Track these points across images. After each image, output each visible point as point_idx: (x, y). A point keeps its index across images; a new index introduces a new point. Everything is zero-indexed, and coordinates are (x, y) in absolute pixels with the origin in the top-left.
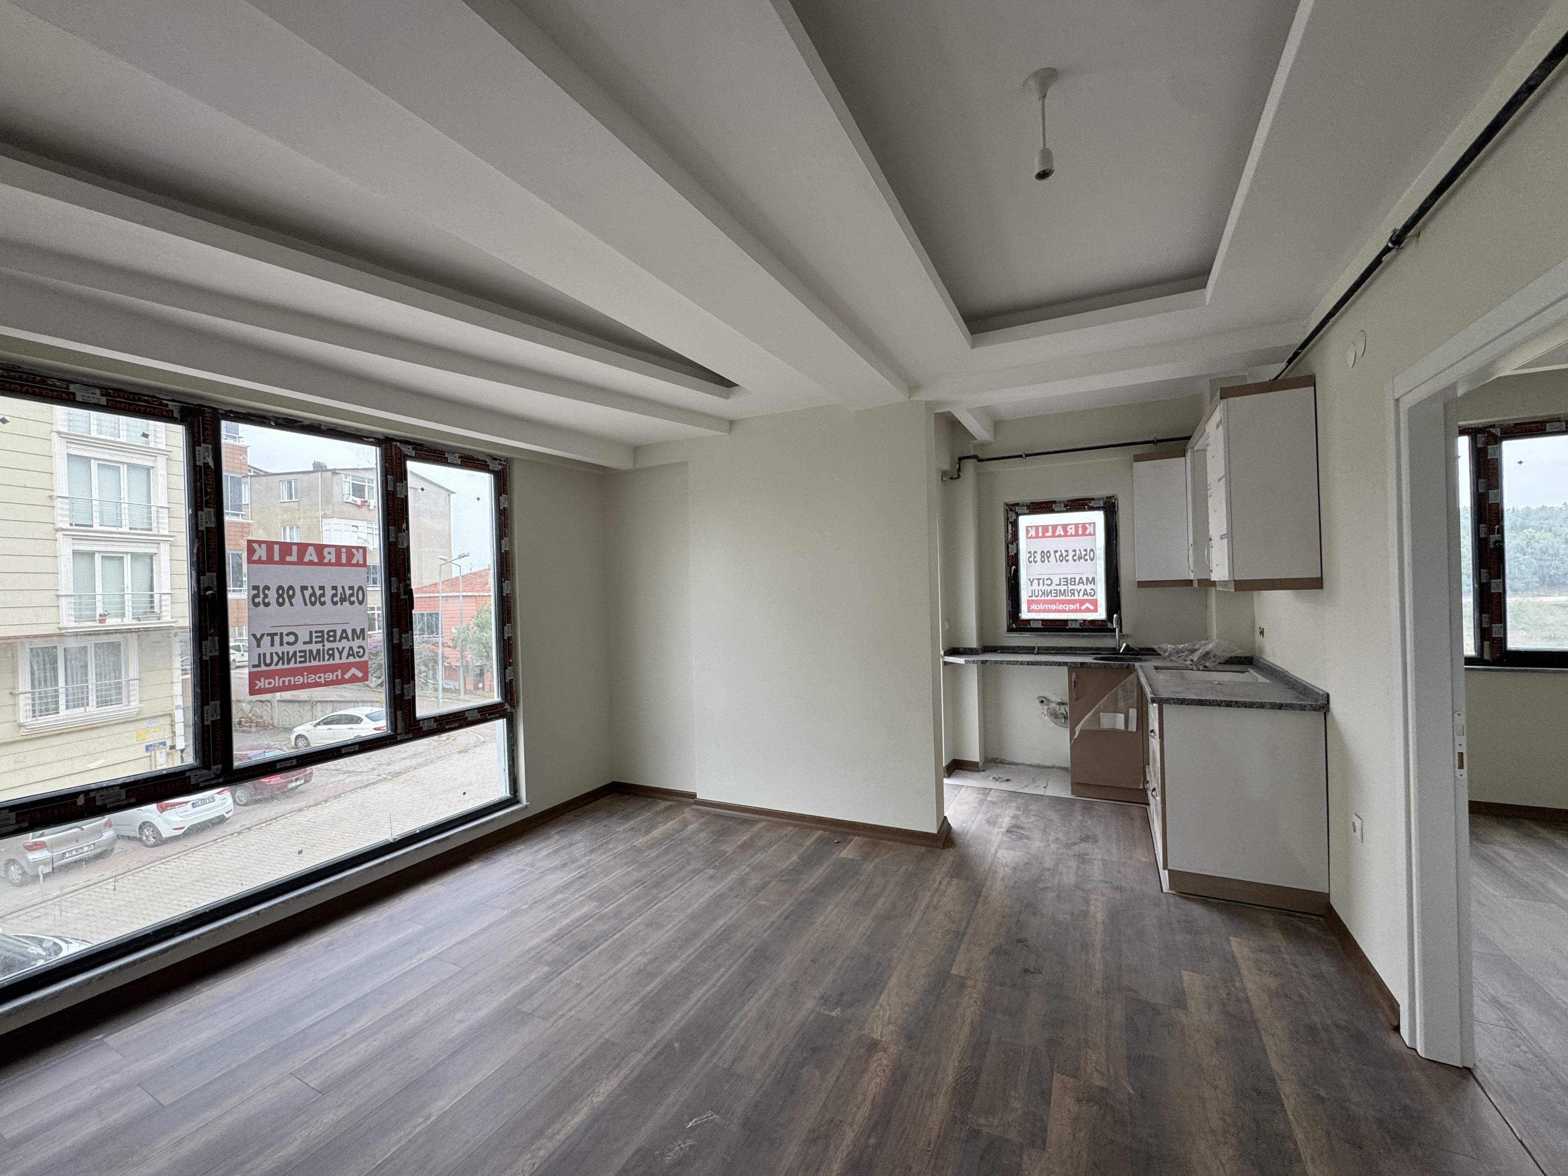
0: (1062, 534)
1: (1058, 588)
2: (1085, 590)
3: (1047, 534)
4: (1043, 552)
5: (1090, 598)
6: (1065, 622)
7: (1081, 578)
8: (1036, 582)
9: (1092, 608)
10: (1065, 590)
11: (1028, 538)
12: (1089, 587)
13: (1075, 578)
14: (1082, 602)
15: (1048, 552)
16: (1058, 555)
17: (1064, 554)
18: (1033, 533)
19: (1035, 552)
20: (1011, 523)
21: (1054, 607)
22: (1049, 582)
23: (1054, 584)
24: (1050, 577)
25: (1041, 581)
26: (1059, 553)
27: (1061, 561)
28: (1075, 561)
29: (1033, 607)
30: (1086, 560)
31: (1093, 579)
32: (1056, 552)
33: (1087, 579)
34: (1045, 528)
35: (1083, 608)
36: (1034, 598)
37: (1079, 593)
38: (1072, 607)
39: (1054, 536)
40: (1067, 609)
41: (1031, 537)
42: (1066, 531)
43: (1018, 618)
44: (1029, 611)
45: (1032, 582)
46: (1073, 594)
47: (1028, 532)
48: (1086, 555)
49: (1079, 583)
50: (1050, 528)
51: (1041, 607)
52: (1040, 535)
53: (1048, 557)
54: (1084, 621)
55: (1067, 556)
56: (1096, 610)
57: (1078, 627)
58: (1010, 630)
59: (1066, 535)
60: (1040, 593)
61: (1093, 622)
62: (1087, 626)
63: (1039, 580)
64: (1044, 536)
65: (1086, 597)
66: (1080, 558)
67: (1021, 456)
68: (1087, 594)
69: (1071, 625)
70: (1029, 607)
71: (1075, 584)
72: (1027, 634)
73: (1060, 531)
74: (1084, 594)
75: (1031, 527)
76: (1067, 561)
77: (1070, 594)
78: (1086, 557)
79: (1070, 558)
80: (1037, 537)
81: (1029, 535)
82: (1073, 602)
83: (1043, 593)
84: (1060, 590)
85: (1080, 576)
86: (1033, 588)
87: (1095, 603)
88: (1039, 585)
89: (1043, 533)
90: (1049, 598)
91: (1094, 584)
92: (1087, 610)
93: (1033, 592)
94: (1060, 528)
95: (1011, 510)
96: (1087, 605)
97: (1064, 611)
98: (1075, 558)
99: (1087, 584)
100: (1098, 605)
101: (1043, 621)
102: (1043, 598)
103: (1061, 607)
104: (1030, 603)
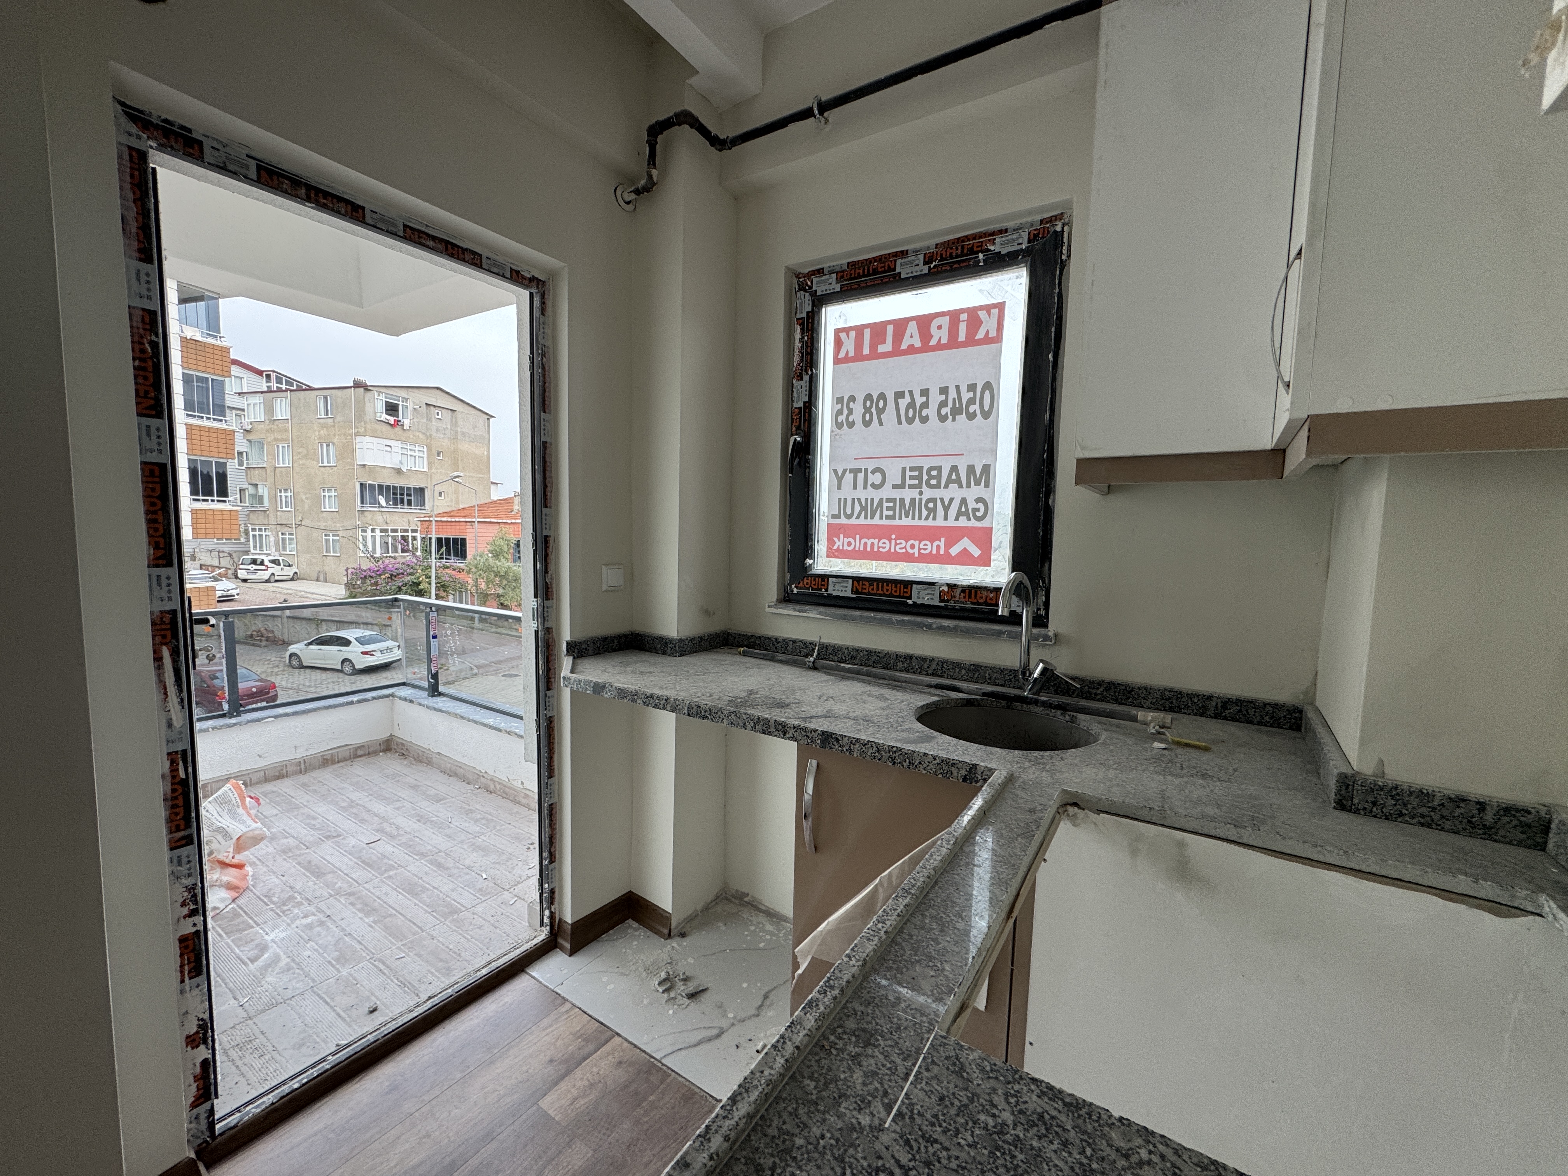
0: (918, 344)
1: (897, 494)
2: (964, 501)
3: (881, 349)
4: (869, 397)
5: (973, 523)
6: (907, 584)
7: (954, 469)
8: (849, 477)
9: (976, 552)
10: (913, 500)
11: (837, 361)
12: (973, 493)
13: (939, 469)
14: (953, 535)
15: (882, 396)
16: (904, 403)
17: (919, 400)
18: (849, 346)
19: (852, 399)
20: (801, 321)
21: (885, 546)
22: (877, 478)
23: (888, 485)
24: (883, 464)
25: (861, 476)
26: (907, 399)
27: (910, 421)
28: (943, 419)
29: (840, 543)
30: (971, 416)
31: (986, 469)
32: (899, 395)
33: (971, 469)
34: (878, 330)
35: (954, 551)
36: (843, 520)
37: (946, 509)
38: (929, 547)
39: (896, 352)
40: (916, 551)
41: (847, 360)
42: (925, 335)
43: (805, 569)
44: (832, 553)
45: (840, 479)
46: (934, 510)
47: (838, 343)
48: (971, 401)
49: (949, 481)
50: (890, 329)
51: (858, 544)
52: (866, 351)
53: (880, 411)
54: (952, 587)
55: (925, 405)
56: (985, 560)
57: (936, 602)
58: (786, 598)
59: (926, 348)
60: (857, 508)
61: (973, 591)
62: (959, 602)
63: (855, 472)
64: (875, 355)
65: (963, 522)
66: (956, 412)
67: (806, 114)
68: (966, 514)
69: (920, 597)
70: (830, 542)
71: (938, 486)
72: (813, 613)
73: (912, 337)
74: (959, 514)
75: (847, 330)
76: (924, 420)
77: (925, 513)
78: (972, 409)
79: (931, 411)
80: (859, 357)
81: (842, 355)
82: (932, 534)
83: (864, 509)
84: (902, 500)
85: (953, 461)
86: (842, 494)
87: (984, 538)
88: (855, 487)
89: (873, 347)
90: (877, 521)
91: (987, 486)
92: (965, 558)
93: (842, 503)
94: (912, 328)
95: (802, 288)
96: (965, 543)
97: (907, 557)
98: (944, 411)
99: (968, 486)
100: (994, 544)
101: (857, 580)
102: (862, 521)
103: (902, 546)
104: (834, 531)
